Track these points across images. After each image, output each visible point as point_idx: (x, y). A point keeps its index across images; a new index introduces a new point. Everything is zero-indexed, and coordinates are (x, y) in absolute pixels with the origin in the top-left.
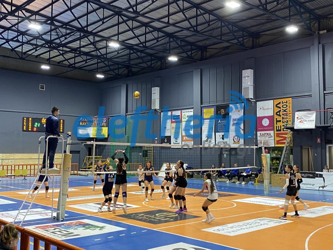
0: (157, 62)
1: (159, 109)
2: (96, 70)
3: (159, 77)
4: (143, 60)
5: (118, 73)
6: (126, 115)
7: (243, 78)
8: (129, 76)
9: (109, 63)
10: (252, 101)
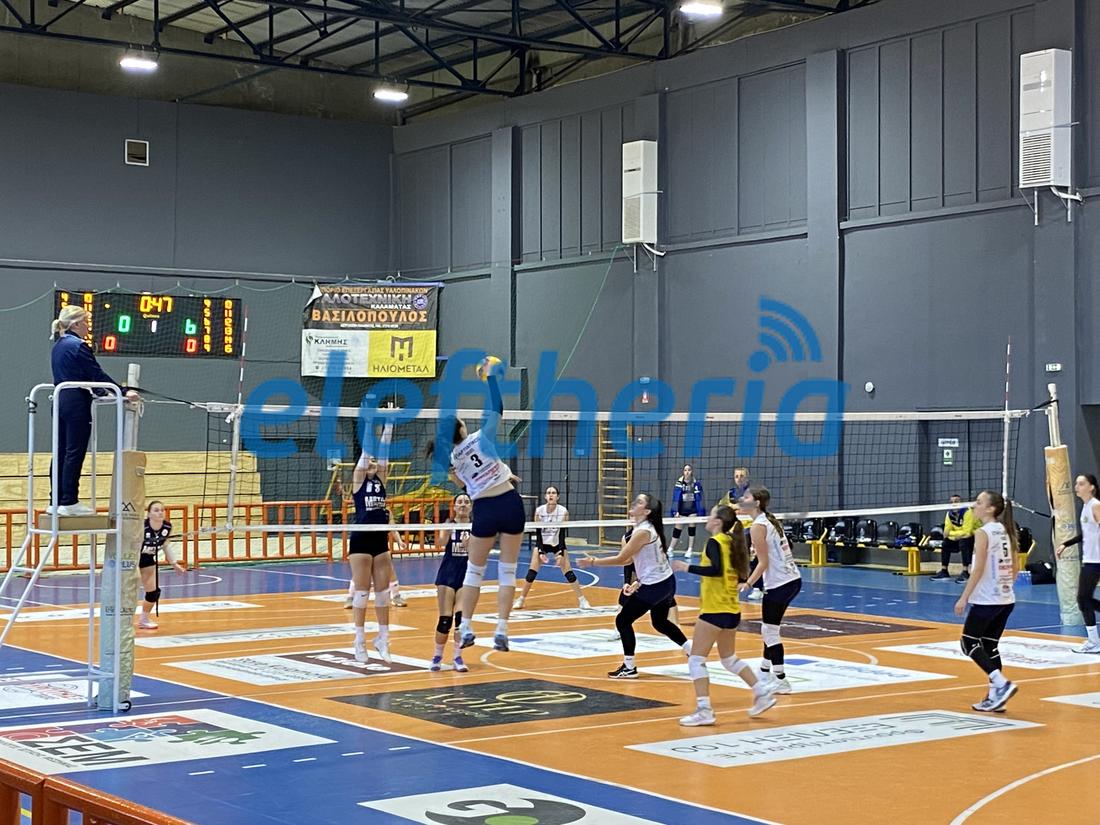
0: (648, 21)
1: (654, 240)
2: (372, 68)
3: (655, 93)
4: (577, 17)
5: (472, 78)
6: (514, 274)
7: (1025, 89)
8: (526, 90)
9: (429, 32)
10: (1067, 199)
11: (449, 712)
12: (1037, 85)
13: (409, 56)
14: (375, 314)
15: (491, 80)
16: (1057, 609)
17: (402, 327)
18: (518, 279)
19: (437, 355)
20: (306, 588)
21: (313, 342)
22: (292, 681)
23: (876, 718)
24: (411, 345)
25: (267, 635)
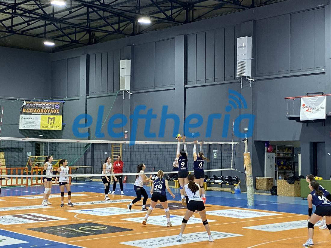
5: (75, 39)
6: (87, 99)
7: (238, 48)
8: (91, 43)
9: (62, 24)
10: (250, 80)
11: (64, 233)
12: (242, 47)
13: (55, 32)
14: (43, 110)
15: (80, 40)
16: (247, 201)
17: (52, 114)
18: (88, 101)
19: (62, 123)
20: (19, 195)
21: (23, 119)
22: (14, 223)
23: (194, 234)
24: (54, 120)
25: (7, 209)
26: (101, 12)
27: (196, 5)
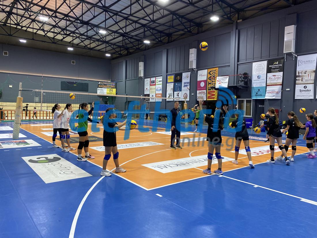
1: (143, 76)
3: (144, 55)
4: (133, 44)
5: (120, 53)
7: (190, 54)
8: (128, 55)
9: (114, 46)
10: (195, 70)
14: (107, 86)
18: (126, 82)
19: (116, 93)
21: (99, 90)
24: (112, 91)
26: (129, 39)
27: (172, 34)
